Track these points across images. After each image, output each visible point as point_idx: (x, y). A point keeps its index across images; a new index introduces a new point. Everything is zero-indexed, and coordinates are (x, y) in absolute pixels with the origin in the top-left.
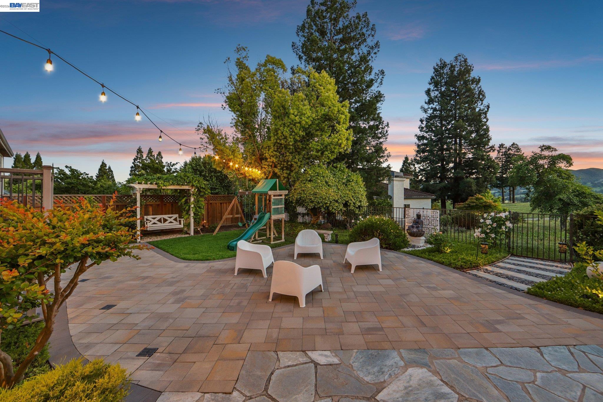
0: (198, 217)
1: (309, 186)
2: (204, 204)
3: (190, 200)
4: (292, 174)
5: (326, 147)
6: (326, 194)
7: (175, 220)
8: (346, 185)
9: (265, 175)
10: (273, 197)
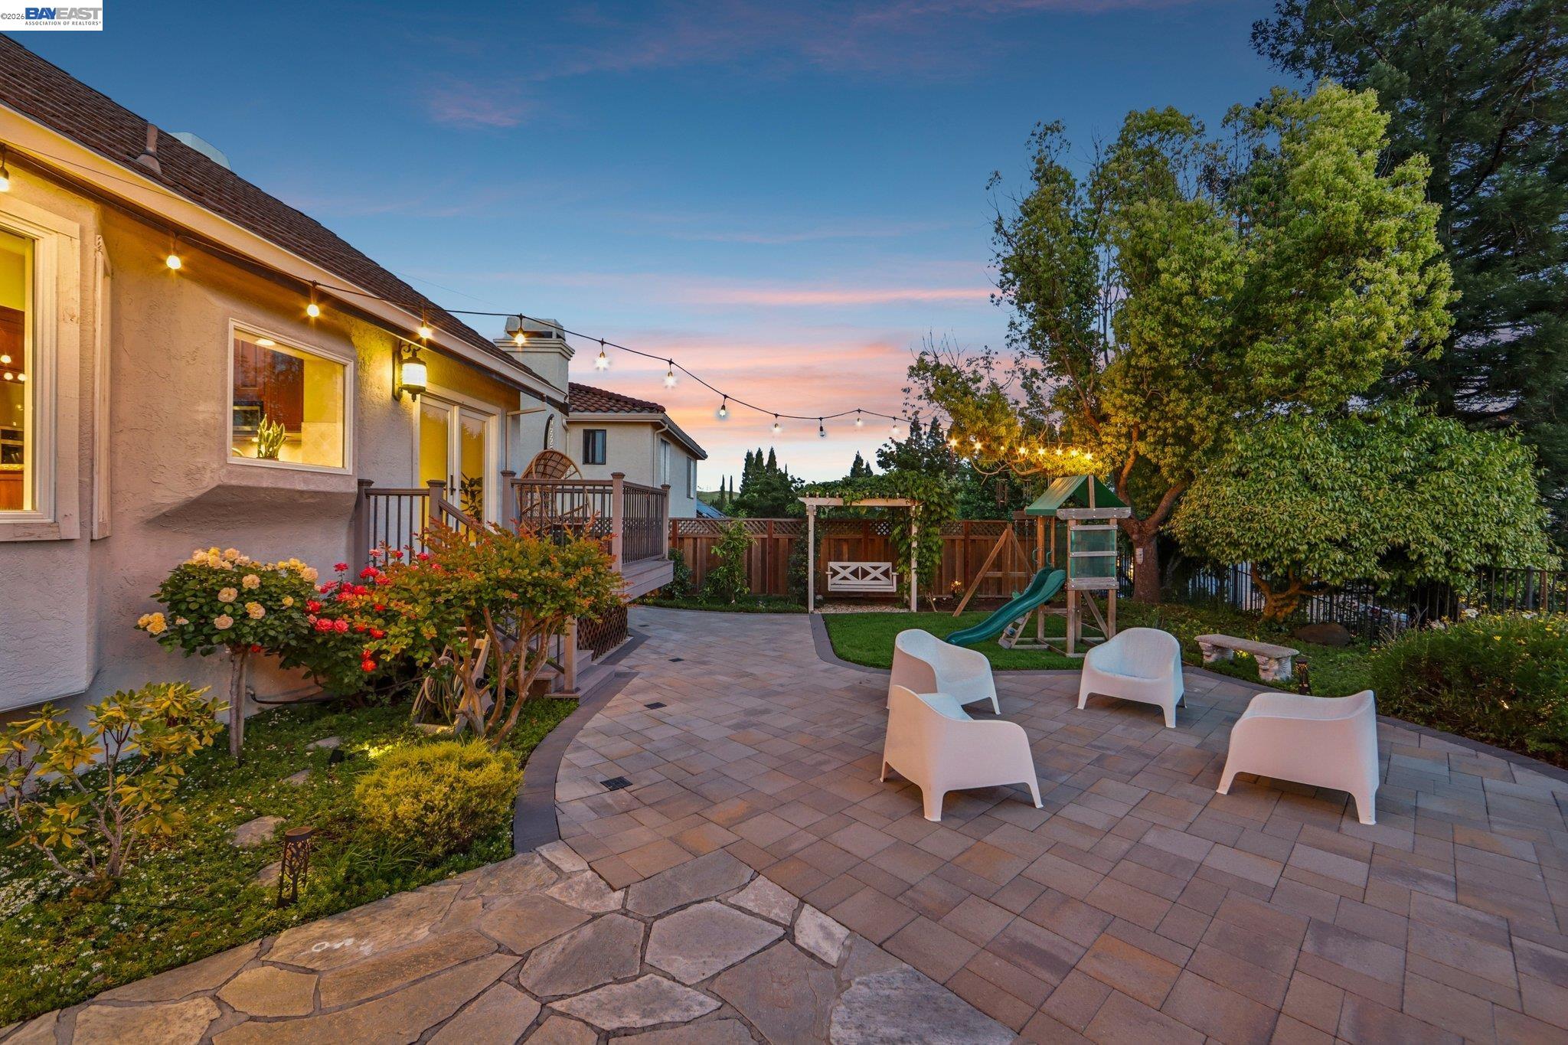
0: (926, 570)
1: (1227, 491)
2: (940, 542)
3: (910, 530)
4: (1196, 455)
6: (1292, 516)
7: (886, 573)
9: (1113, 463)
10: (1073, 526)
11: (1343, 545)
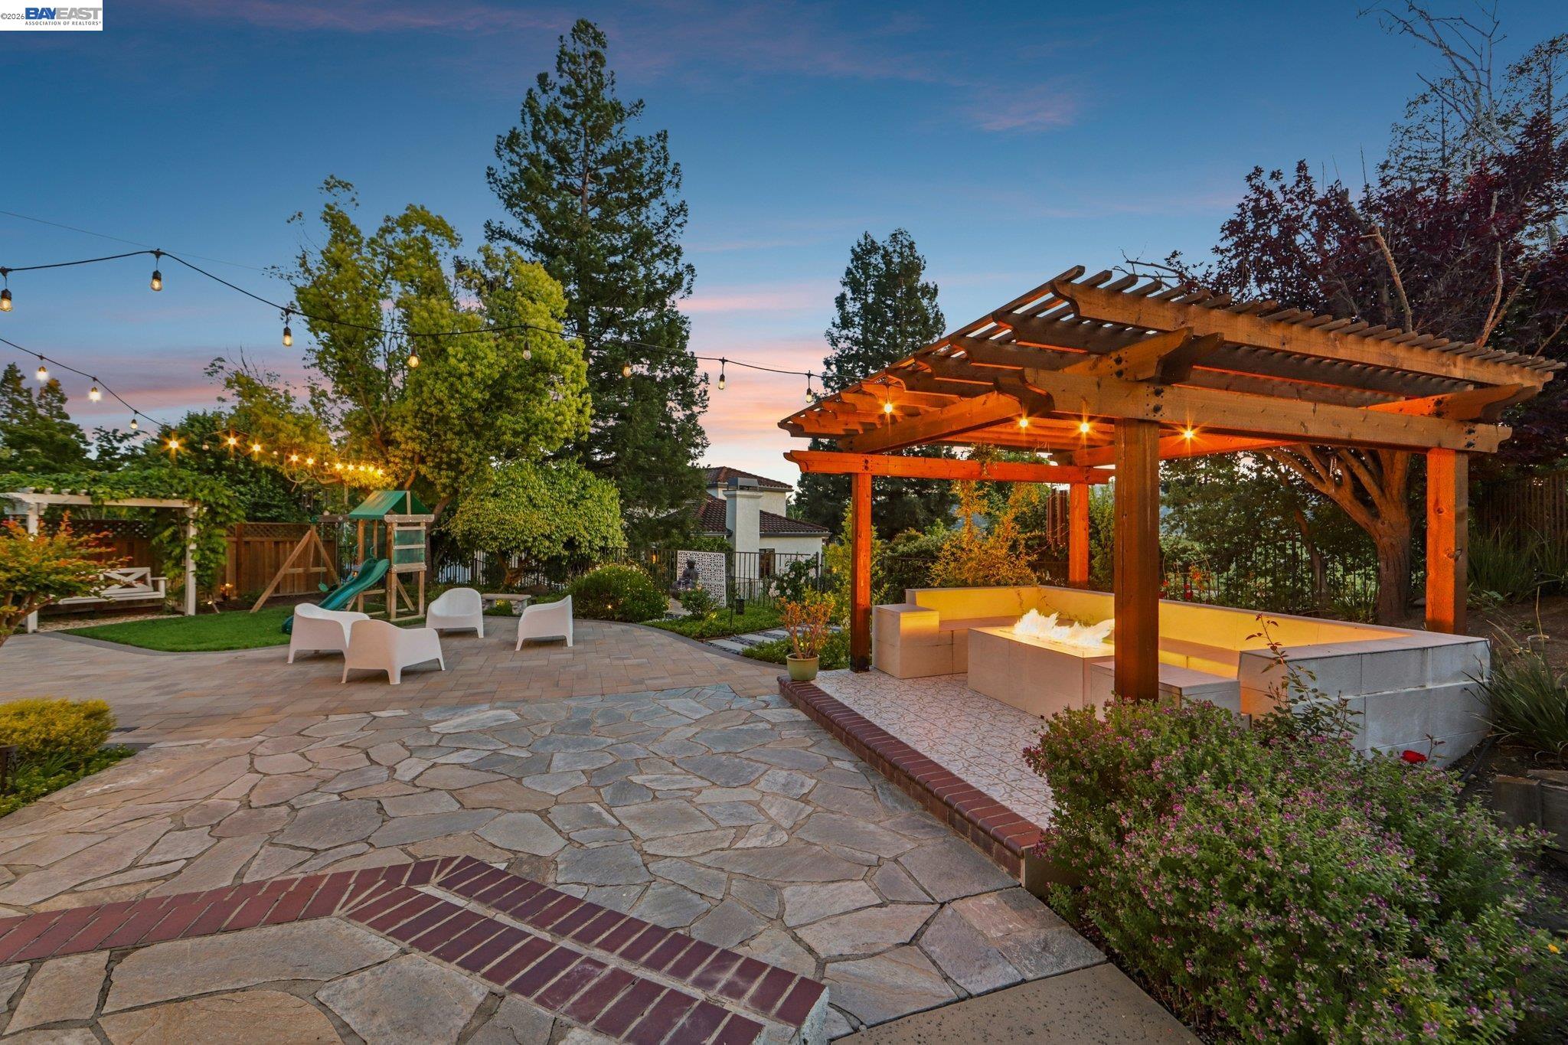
0: (209, 572)
1: (490, 505)
2: (225, 544)
3: (185, 533)
4: (462, 478)
5: (536, 425)
6: (525, 522)
7: (142, 579)
8: (576, 506)
9: (397, 478)
10: (396, 528)
11: (548, 537)
